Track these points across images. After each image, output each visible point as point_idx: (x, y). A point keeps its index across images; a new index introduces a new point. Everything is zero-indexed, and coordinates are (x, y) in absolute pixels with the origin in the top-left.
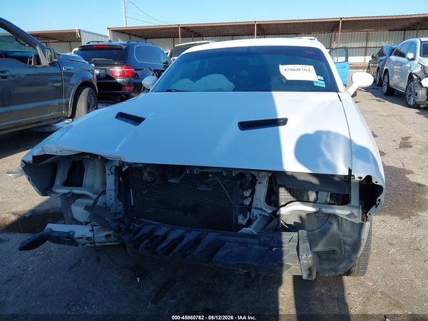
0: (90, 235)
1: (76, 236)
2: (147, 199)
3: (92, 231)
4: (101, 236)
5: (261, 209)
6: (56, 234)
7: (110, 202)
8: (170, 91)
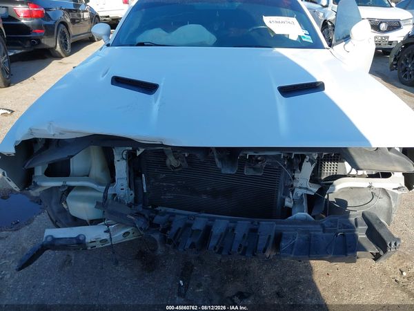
0: (106, 236)
1: (88, 240)
2: (165, 184)
3: (107, 231)
4: (118, 235)
5: (307, 189)
6: (61, 242)
7: (121, 194)
8: (142, 44)
